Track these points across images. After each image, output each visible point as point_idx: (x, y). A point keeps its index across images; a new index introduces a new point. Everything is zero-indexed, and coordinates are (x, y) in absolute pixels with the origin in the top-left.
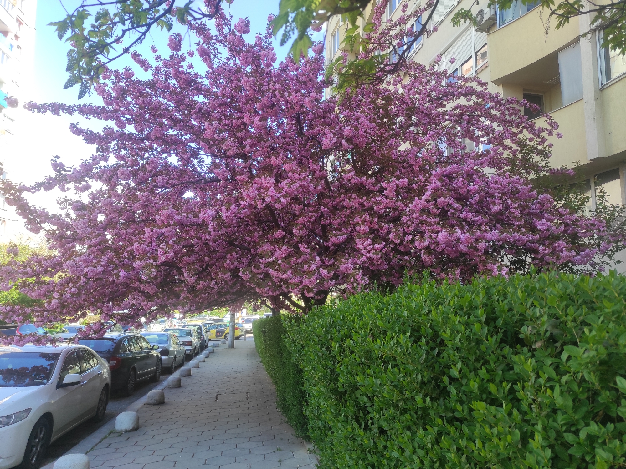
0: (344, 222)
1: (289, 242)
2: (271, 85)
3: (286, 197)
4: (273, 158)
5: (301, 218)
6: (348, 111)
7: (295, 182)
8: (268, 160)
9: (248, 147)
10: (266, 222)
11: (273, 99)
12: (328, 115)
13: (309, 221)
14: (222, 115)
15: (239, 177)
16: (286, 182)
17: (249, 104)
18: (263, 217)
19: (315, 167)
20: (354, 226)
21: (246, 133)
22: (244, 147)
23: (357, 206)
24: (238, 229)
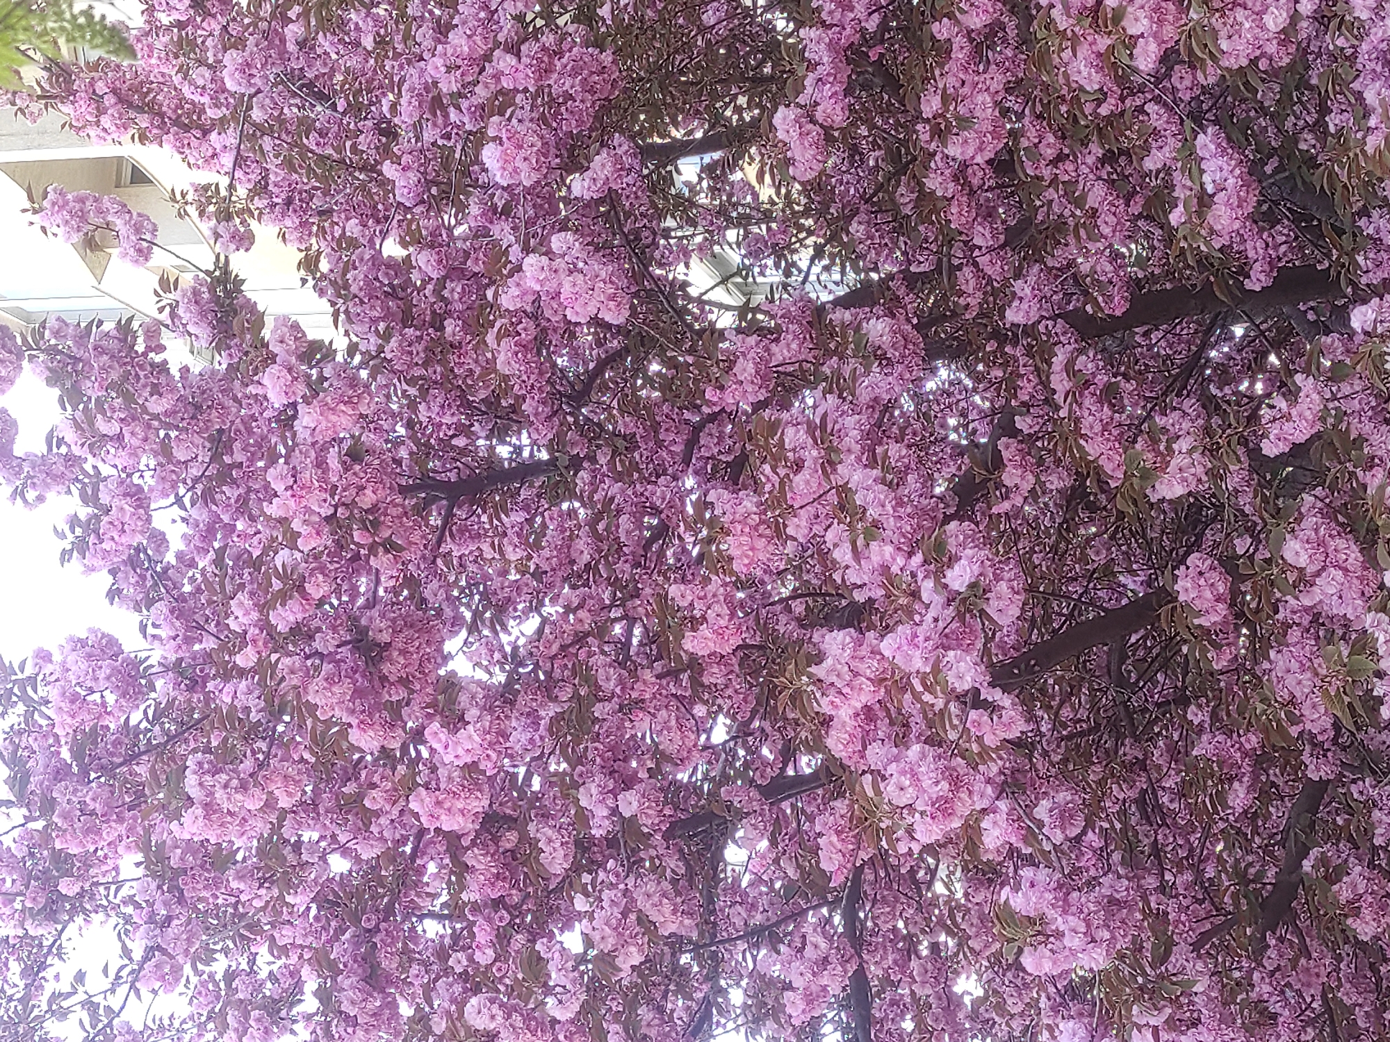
0: (1109, 158)
1: (1251, 530)
2: (240, 660)
3: (940, 546)
4: (695, 643)
5: (1093, 449)
6: (389, 169)
7: (844, 491)
8: (714, 676)
9: (630, 804)
10: (1122, 682)
11: (318, 644)
12: (424, 302)
13: (1110, 396)
14: (447, 971)
15: (832, 859)
16: (843, 555)
17: (360, 796)
18: (1094, 707)
19: (746, 369)
20: (1123, 77)
21: (545, 816)
22: (629, 825)
23: (997, 80)
24: (1180, 866)
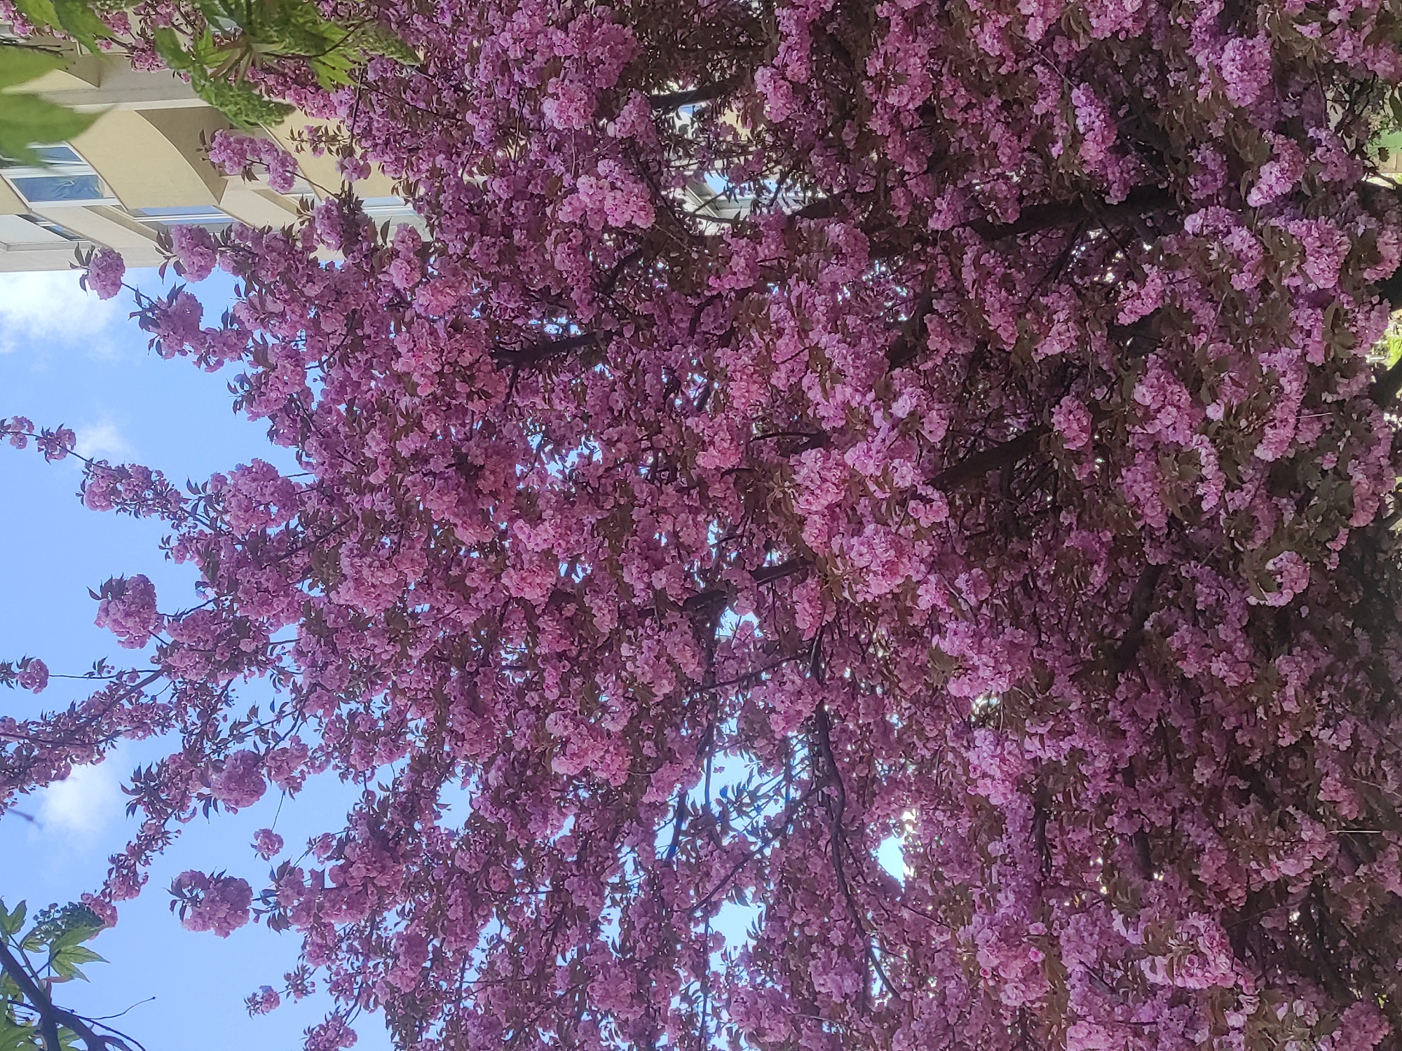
0: (1006, 105)
1: (1106, 380)
2: (372, 479)
3: (888, 386)
4: (707, 460)
5: (993, 322)
6: (471, 118)
7: (815, 351)
8: (716, 490)
9: (660, 580)
10: (1011, 495)
11: (431, 467)
12: (497, 217)
13: (1007, 283)
14: (524, 705)
15: (805, 622)
16: (815, 395)
17: (462, 578)
18: (989, 511)
19: (738, 263)
20: (1018, 48)
21: (597, 592)
22: (660, 595)
23: (923, 47)
24: (1051, 631)
